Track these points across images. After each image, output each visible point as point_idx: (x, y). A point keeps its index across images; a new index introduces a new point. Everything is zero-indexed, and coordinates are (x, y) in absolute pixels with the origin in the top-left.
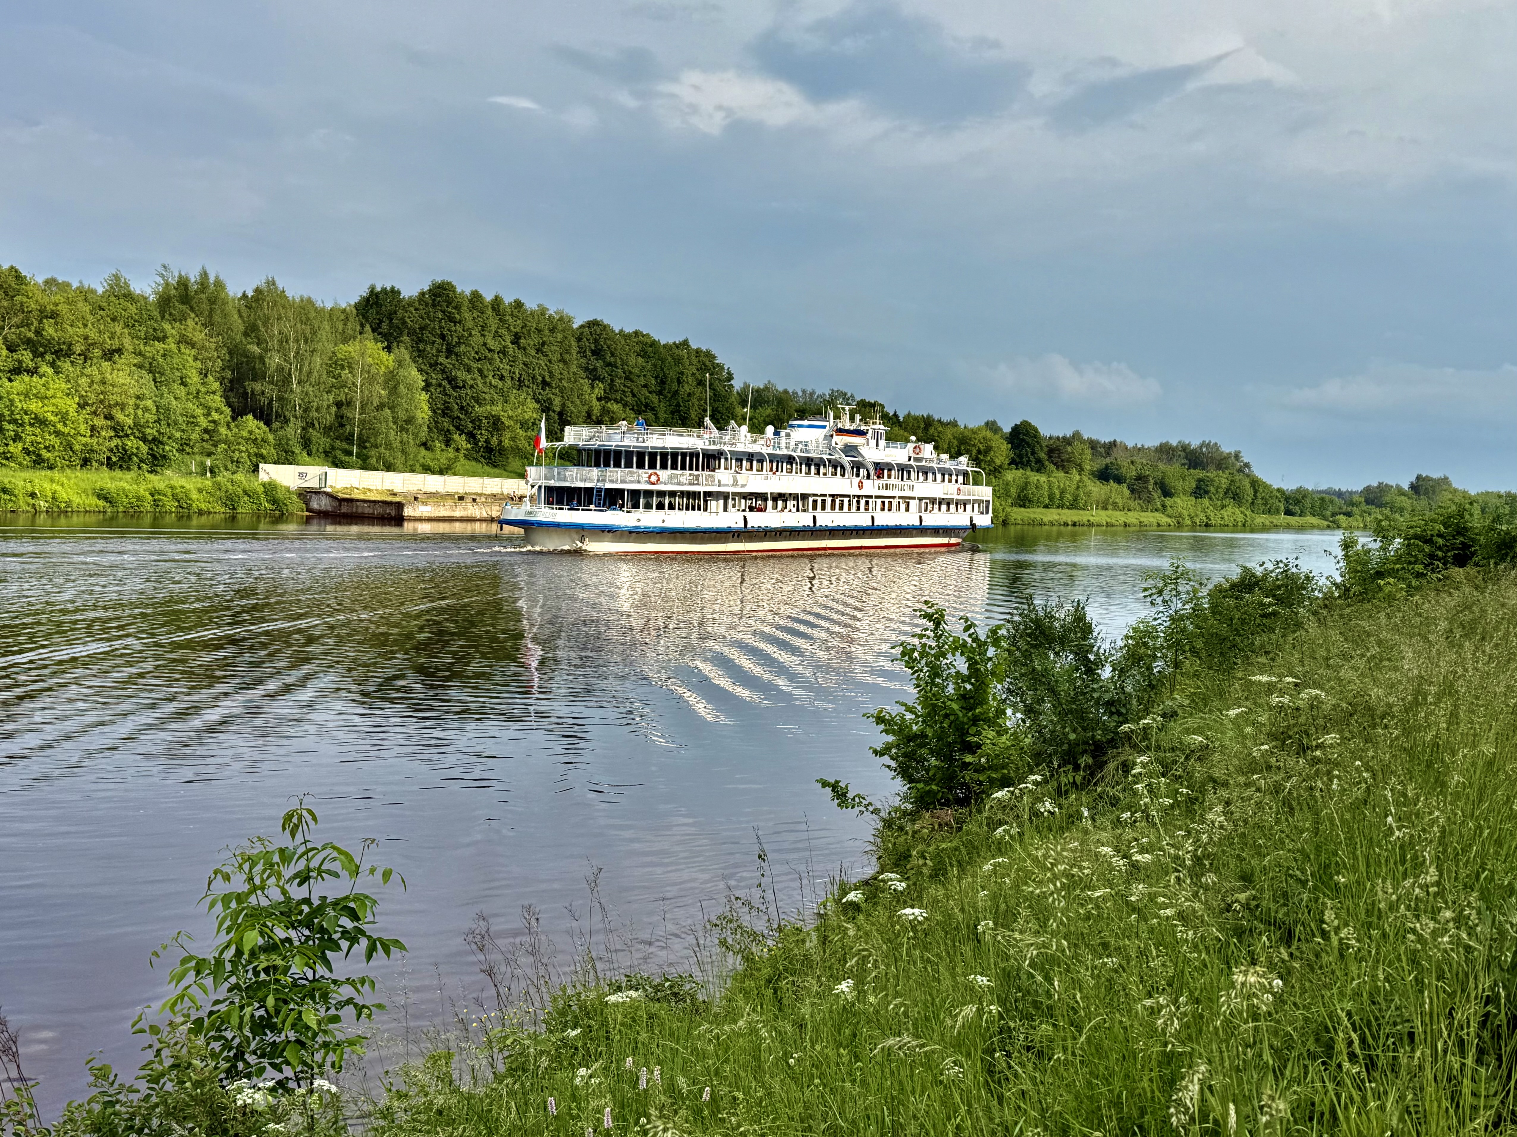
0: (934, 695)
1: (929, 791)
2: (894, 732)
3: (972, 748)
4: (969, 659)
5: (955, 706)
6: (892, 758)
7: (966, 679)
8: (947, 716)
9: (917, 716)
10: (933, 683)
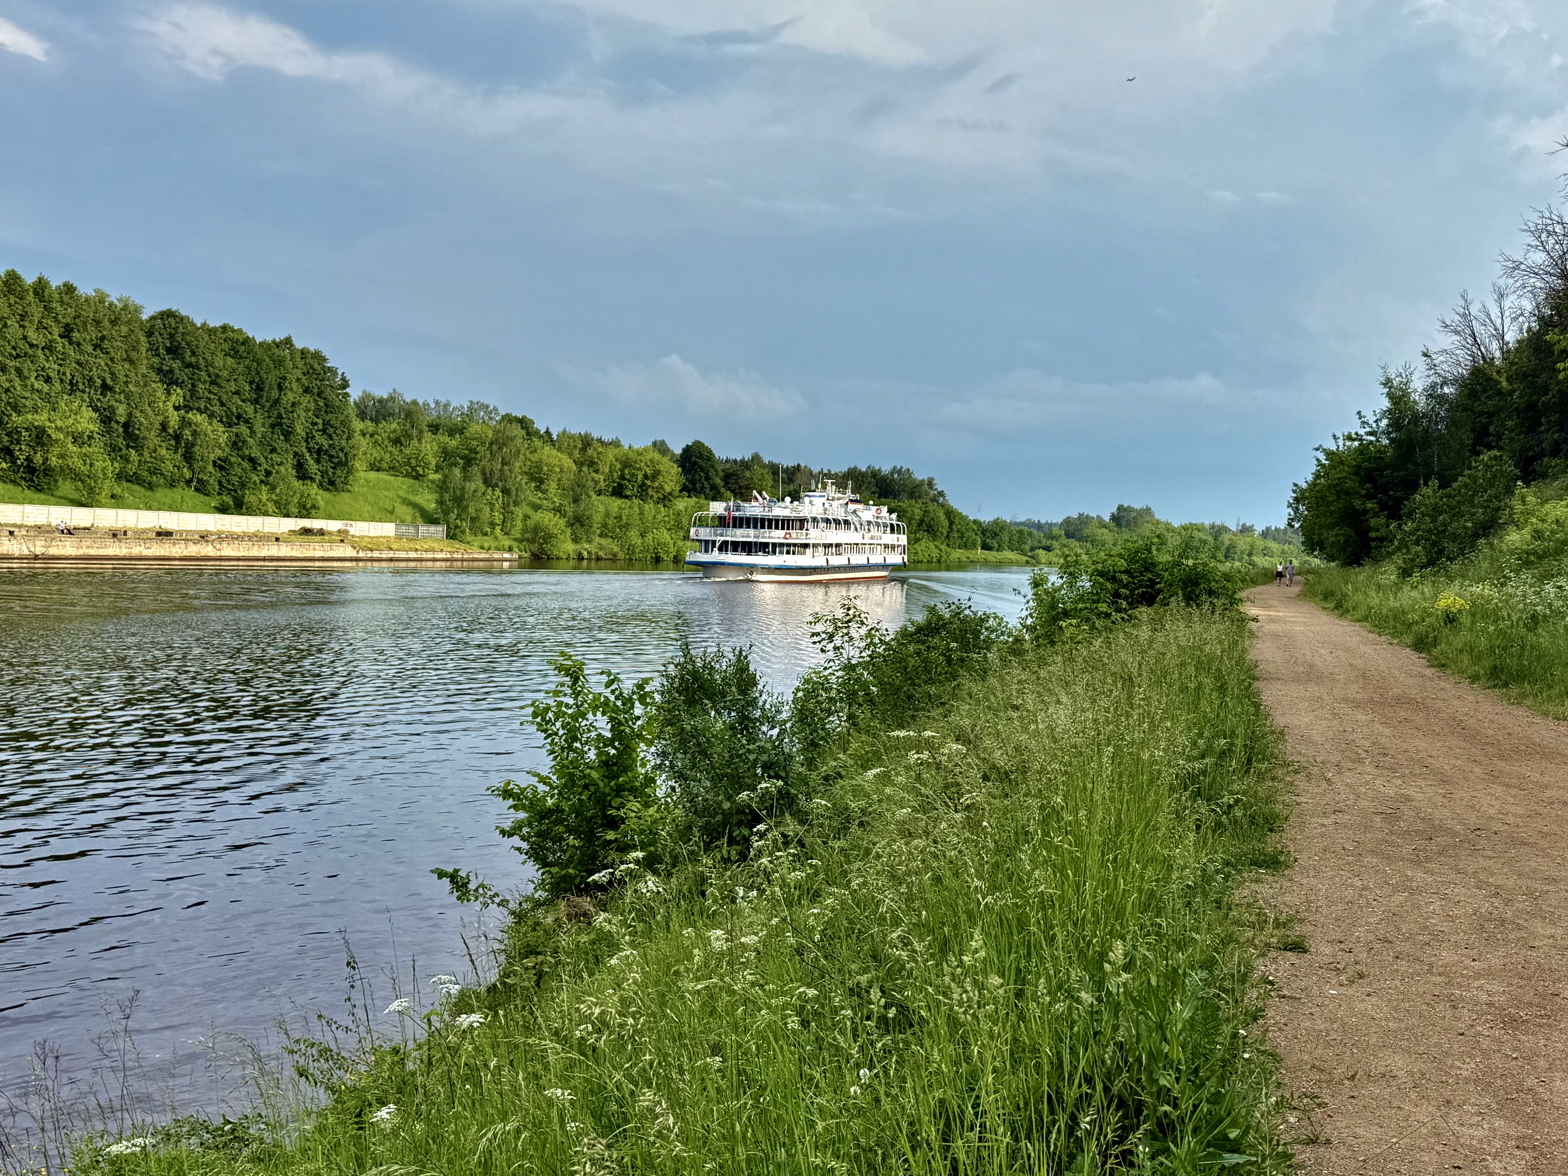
0: (571, 762)
1: (566, 876)
2: (524, 808)
3: (614, 823)
4: (612, 719)
5: (595, 775)
6: (523, 839)
7: (610, 743)
8: (586, 787)
9: (552, 788)
10: (570, 748)
